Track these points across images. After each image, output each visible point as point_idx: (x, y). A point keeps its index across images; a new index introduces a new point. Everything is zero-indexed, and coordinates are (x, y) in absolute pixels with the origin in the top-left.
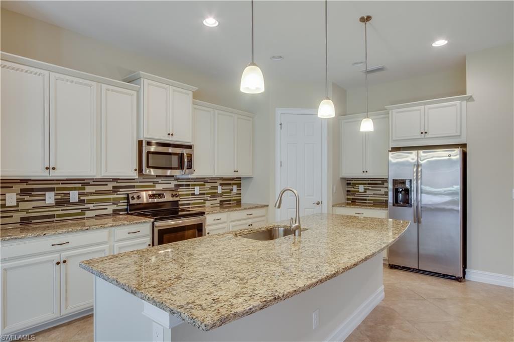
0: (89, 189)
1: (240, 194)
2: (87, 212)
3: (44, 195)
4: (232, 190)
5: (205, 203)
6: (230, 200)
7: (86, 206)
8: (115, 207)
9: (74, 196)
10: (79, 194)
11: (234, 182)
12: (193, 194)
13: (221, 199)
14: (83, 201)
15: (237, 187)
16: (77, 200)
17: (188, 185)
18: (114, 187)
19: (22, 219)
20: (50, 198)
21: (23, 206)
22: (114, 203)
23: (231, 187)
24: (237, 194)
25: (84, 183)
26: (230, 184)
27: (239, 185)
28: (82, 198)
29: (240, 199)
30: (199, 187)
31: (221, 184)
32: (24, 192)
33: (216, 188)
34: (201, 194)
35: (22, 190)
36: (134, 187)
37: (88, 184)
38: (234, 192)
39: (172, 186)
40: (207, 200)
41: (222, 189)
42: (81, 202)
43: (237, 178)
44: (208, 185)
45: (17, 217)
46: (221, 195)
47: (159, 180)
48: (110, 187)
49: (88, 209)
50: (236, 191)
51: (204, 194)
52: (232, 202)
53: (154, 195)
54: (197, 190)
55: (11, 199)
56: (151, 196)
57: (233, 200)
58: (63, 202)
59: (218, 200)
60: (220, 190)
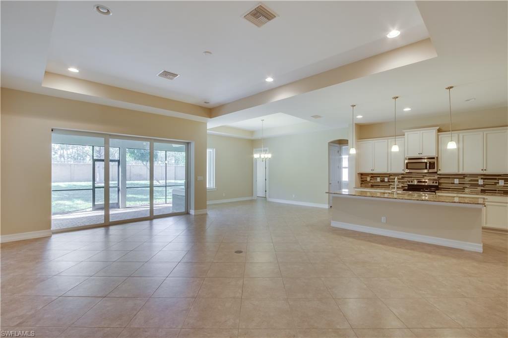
0: (391, 177)
4: (498, 183)
6: (496, 190)
7: (391, 183)
8: (403, 185)
9: (386, 179)
10: (388, 179)
11: (500, 177)
12: (454, 183)
13: (482, 188)
15: (505, 181)
16: (387, 181)
17: (450, 178)
20: (379, 179)
21: (371, 181)
22: (402, 184)
23: (496, 181)
24: (504, 186)
25: (390, 175)
26: (496, 179)
30: (458, 179)
31: (482, 179)
33: (478, 181)
34: (459, 183)
35: (372, 177)
36: (411, 177)
37: (391, 175)
38: (500, 184)
39: (436, 177)
40: (466, 187)
41: (484, 182)
42: (389, 182)
43: (504, 174)
45: (370, 184)
46: (483, 186)
47: (427, 175)
48: (400, 177)
49: (391, 185)
50: (503, 184)
51: (464, 184)
52: (497, 192)
53: (421, 182)
54: (456, 181)
55: (368, 179)
56: (418, 182)
57: (498, 191)
58: (383, 181)
59: (479, 189)
60: (481, 182)
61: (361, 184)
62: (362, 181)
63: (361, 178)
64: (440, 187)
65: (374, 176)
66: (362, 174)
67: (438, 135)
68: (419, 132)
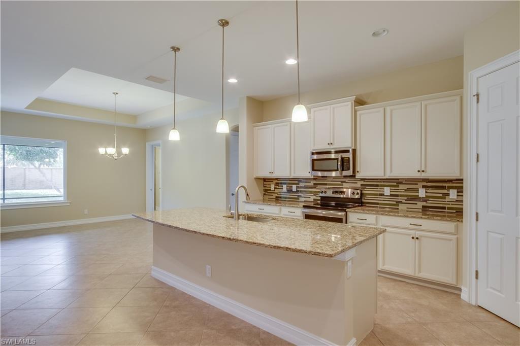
0: (302, 184)
1: (462, 201)
2: (300, 198)
3: (282, 186)
4: (448, 195)
5: (398, 206)
6: (444, 208)
7: (300, 194)
8: (315, 197)
9: (294, 188)
10: (297, 187)
11: (451, 185)
12: (383, 195)
13: (424, 204)
14: (298, 191)
15: (458, 192)
16: (295, 190)
17: (377, 186)
18: (314, 184)
19: (276, 197)
20: (285, 188)
21: (277, 191)
22: (315, 195)
23: (445, 191)
24: (457, 201)
27: (460, 190)
28: (298, 189)
29: (462, 209)
30: (389, 188)
31: (424, 187)
32: (277, 184)
33: (417, 190)
34: (391, 195)
35: (276, 183)
36: (326, 184)
37: (301, 181)
38: (451, 197)
39: (359, 185)
40: (401, 202)
41: (426, 192)
42: (297, 191)
43: (457, 180)
44: (402, 187)
45: (275, 195)
46: (424, 200)
47: (346, 180)
48: (311, 184)
49: (301, 196)
50: (455, 197)
51: (397, 196)
52: (446, 211)
53: (337, 192)
54: (387, 191)
55: (273, 187)
56: (334, 192)
57: (449, 208)
58: (290, 191)
59: (420, 204)
60: (422, 193)
61: (265, 194)
62: (265, 191)
63: (264, 187)
64: (363, 201)
65: (279, 182)
66: (265, 180)
67: (356, 111)
68: (329, 106)
